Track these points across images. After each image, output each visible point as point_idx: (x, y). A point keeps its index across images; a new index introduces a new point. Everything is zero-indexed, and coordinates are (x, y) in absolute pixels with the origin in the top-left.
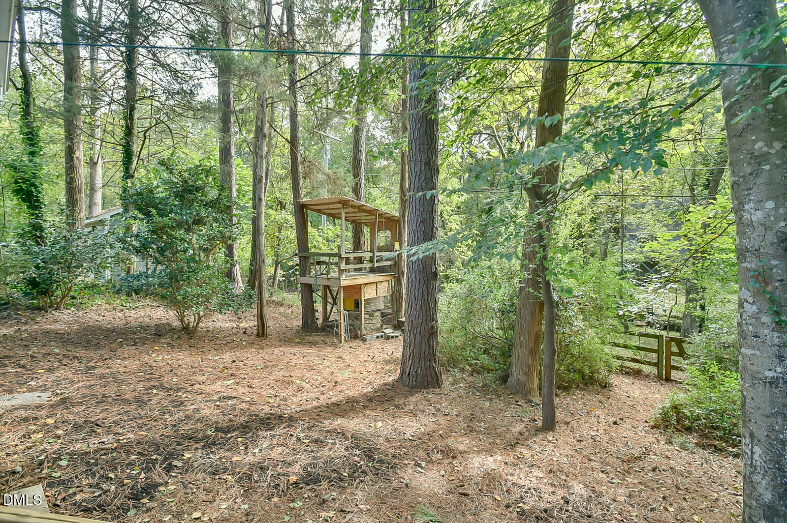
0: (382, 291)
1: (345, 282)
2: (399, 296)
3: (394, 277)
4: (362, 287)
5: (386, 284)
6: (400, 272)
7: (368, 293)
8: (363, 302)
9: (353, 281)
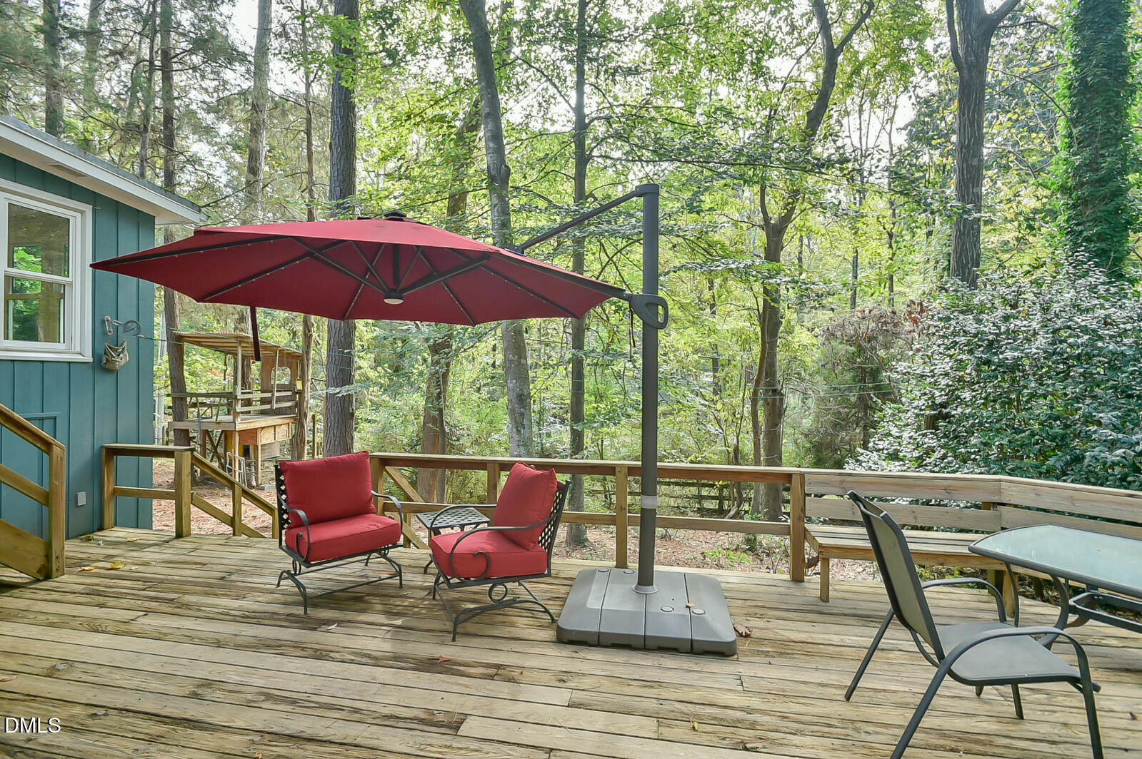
0: (280, 435)
1: (241, 425)
2: (301, 440)
3: (295, 420)
4: (259, 431)
5: (285, 427)
6: (303, 413)
7: (265, 438)
8: (260, 448)
9: (249, 425)
